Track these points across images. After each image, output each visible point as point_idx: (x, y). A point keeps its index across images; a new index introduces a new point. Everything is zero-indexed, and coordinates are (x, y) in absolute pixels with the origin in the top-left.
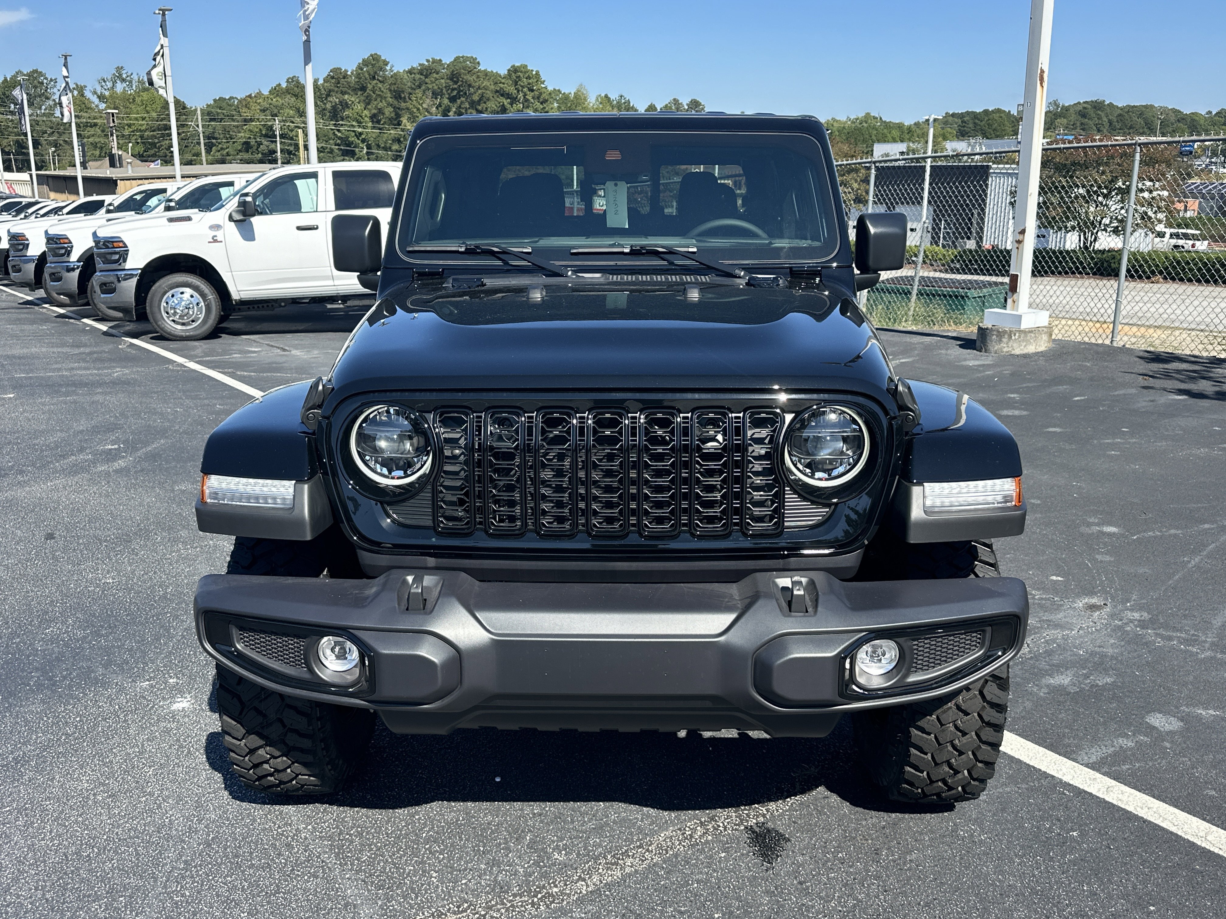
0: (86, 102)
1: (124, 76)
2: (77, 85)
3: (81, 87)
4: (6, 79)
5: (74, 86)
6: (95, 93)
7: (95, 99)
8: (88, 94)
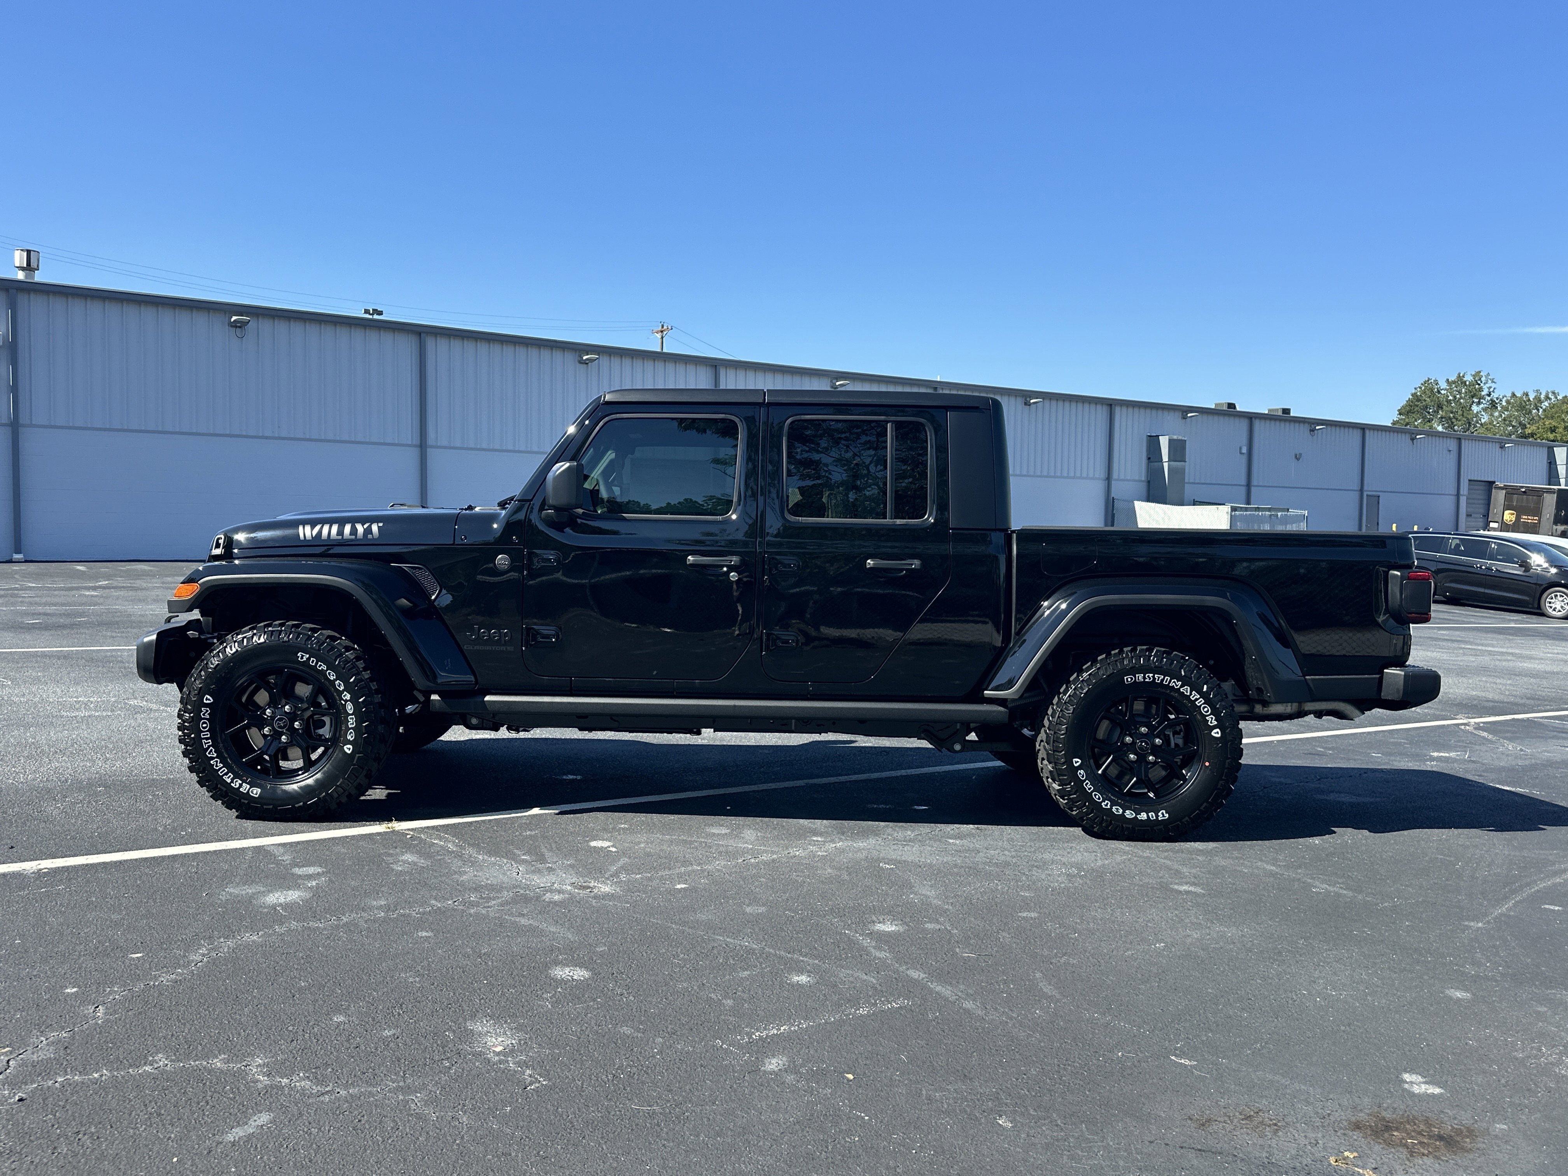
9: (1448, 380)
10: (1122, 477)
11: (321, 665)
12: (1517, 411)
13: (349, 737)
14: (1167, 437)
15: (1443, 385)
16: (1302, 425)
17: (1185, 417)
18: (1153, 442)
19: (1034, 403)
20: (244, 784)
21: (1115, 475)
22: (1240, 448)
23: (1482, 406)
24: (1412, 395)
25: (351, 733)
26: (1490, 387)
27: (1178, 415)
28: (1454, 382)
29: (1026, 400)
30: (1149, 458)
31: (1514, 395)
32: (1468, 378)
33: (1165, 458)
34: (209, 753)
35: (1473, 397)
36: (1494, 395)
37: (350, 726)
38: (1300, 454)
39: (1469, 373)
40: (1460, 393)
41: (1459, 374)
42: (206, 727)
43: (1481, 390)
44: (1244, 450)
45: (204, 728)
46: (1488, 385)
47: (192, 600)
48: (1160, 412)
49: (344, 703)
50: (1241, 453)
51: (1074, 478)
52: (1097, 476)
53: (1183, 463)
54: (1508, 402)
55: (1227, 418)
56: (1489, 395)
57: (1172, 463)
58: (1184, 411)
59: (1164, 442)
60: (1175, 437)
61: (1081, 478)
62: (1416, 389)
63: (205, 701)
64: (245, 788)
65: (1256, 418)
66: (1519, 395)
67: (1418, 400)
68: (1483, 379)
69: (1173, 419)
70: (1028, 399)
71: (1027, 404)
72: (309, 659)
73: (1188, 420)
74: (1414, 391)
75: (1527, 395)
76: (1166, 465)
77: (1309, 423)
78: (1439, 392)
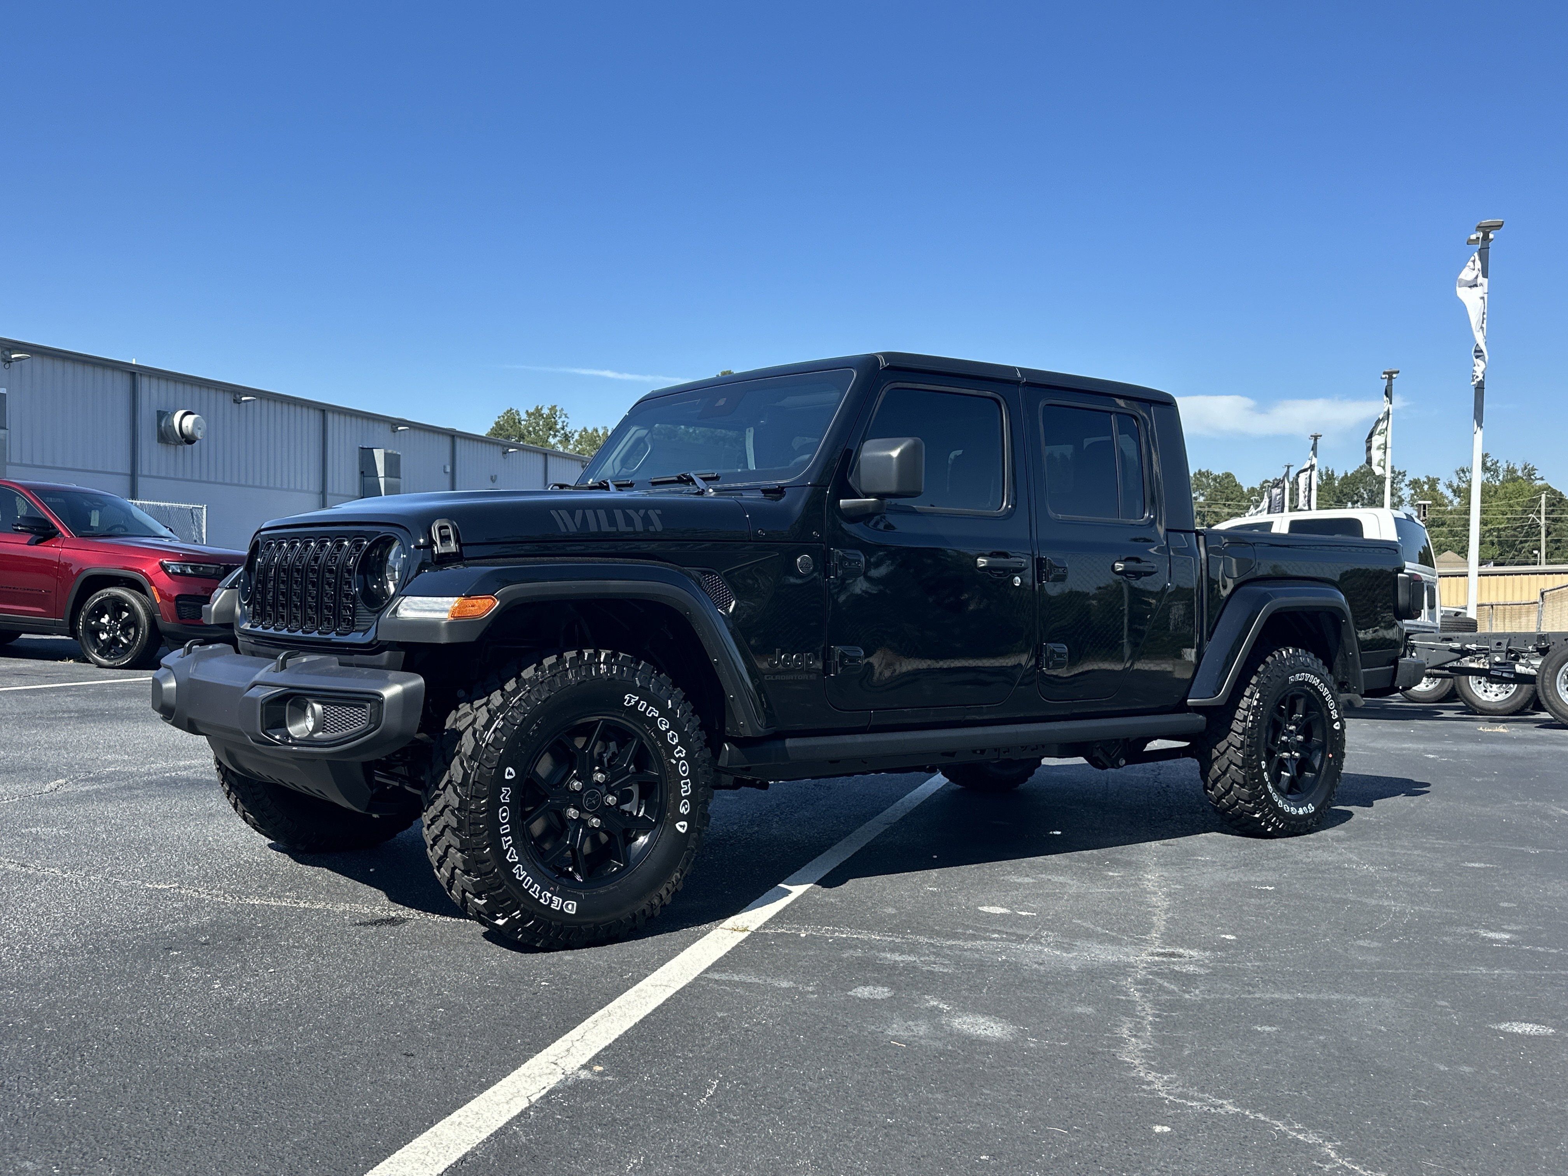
0: (1438, 497)
1: (1489, 464)
2: (1428, 478)
3: (1434, 480)
4: (1346, 474)
5: (1425, 480)
6: (1450, 486)
7: (1449, 494)
8: (1441, 488)
9: (527, 411)
10: (336, 492)
11: (652, 710)
12: (590, 445)
13: (682, 810)
14: (382, 451)
15: (524, 416)
16: (495, 446)
17: (394, 431)
18: (366, 455)
19: (246, 401)
20: (554, 898)
21: (329, 490)
22: (445, 467)
23: (558, 438)
24: (496, 423)
25: (685, 803)
26: (563, 422)
27: (387, 428)
28: (533, 414)
29: (235, 396)
30: (362, 473)
31: (585, 430)
32: (546, 411)
33: (381, 472)
34: (510, 858)
35: (550, 429)
36: (568, 430)
37: (683, 795)
38: (496, 476)
39: (546, 407)
40: (538, 425)
41: (537, 407)
42: (506, 817)
43: (556, 423)
44: (448, 469)
45: (504, 818)
46: (562, 419)
47: (490, 620)
48: (371, 423)
49: (674, 762)
50: (445, 472)
51: (288, 490)
52: (311, 489)
53: (397, 480)
54: (581, 436)
55: (431, 434)
56: (563, 429)
57: (389, 479)
58: (394, 424)
59: (379, 456)
60: (390, 451)
61: (295, 490)
62: (499, 417)
63: (507, 777)
64: (556, 903)
65: (458, 436)
66: (590, 431)
67: (502, 429)
68: (558, 413)
69: (383, 430)
70: (238, 396)
71: (237, 401)
72: (637, 703)
73: (397, 433)
74: (497, 420)
75: (597, 431)
76: (382, 481)
77: (501, 445)
78: (520, 423)
